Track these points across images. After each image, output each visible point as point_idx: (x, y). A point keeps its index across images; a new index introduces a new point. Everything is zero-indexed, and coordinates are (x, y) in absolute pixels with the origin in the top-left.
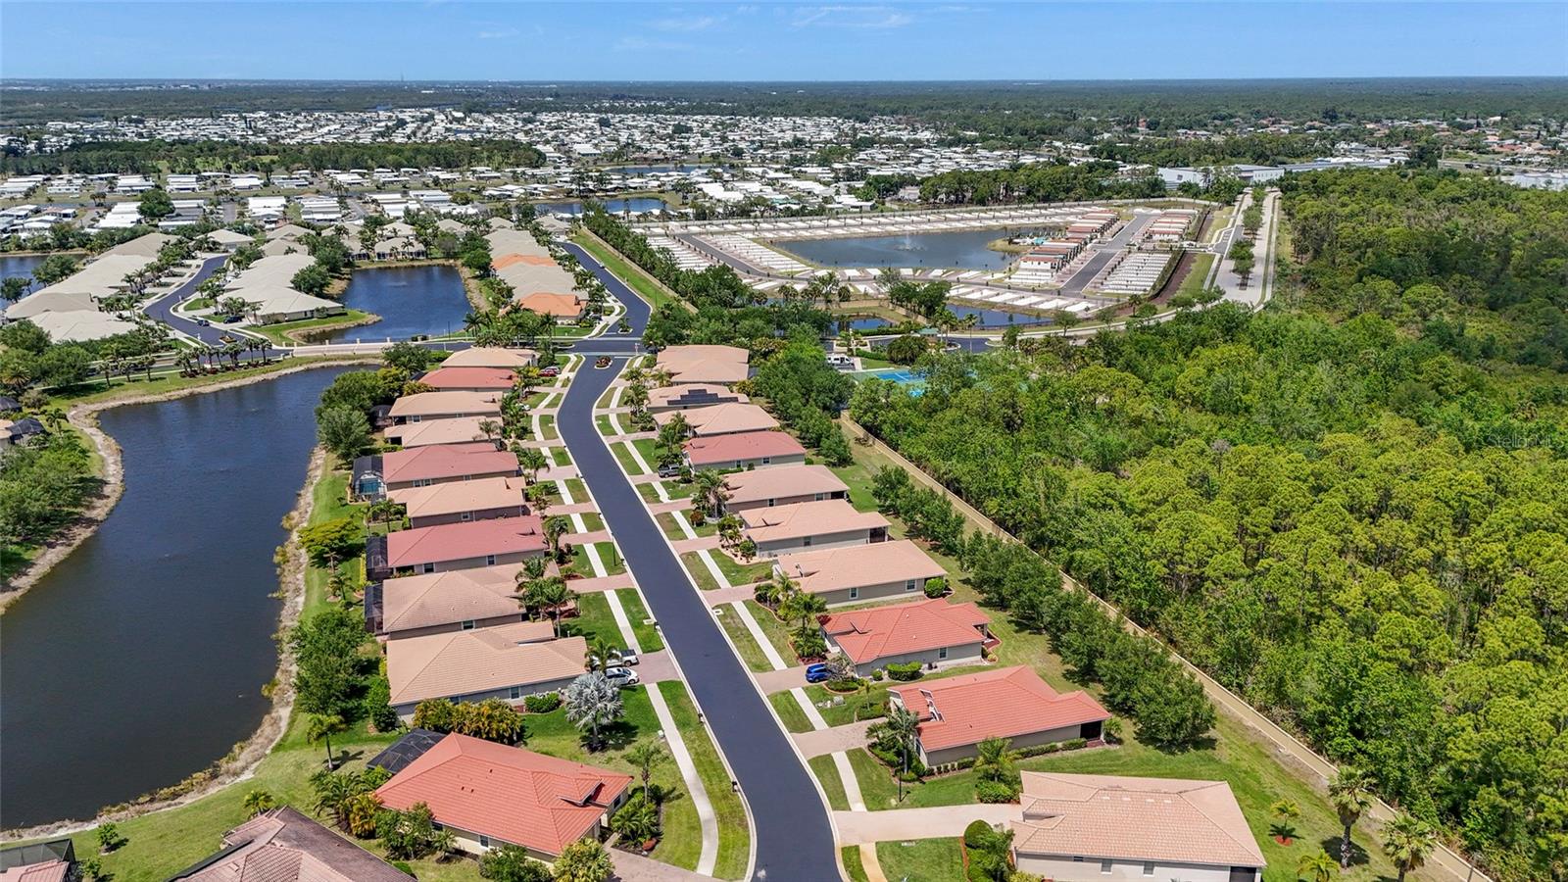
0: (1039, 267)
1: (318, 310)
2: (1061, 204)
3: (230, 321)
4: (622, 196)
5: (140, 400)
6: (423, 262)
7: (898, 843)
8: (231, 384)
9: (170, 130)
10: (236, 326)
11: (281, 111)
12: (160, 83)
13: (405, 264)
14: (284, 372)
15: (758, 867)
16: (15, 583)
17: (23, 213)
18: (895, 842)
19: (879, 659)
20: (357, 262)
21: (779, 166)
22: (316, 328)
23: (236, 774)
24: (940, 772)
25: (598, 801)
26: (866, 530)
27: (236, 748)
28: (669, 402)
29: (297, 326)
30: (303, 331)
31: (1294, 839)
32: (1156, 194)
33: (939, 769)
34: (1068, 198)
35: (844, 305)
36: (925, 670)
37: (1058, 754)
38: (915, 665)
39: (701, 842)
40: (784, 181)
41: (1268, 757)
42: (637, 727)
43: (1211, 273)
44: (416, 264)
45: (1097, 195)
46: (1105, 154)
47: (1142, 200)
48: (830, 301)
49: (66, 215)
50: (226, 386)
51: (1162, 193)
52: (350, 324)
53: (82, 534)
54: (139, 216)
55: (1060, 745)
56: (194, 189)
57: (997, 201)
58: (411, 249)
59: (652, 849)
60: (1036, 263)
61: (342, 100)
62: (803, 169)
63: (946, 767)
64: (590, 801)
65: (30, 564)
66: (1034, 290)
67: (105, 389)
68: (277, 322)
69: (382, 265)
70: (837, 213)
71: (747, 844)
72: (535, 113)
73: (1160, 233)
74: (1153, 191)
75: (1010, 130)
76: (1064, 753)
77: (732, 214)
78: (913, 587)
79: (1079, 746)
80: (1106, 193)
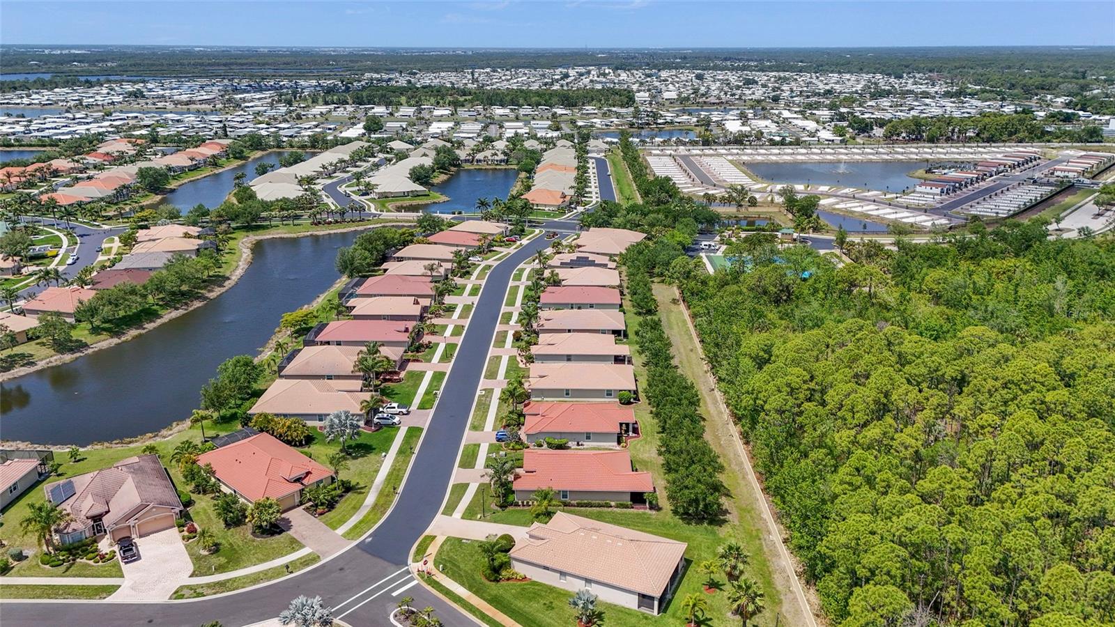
0: (931, 191)
1: (412, 191)
2: (1002, 144)
3: (362, 195)
4: (667, 127)
5: (283, 236)
6: (503, 166)
7: (460, 540)
8: (335, 231)
9: (426, 79)
10: (363, 198)
11: (499, 68)
12: (445, 50)
13: (491, 167)
14: (369, 227)
15: (369, 536)
16: (146, 326)
17: (307, 127)
18: (458, 539)
19: (540, 433)
20: (464, 165)
21: (798, 109)
22: (407, 203)
23: (165, 437)
24: (523, 506)
25: (303, 482)
26: (611, 356)
27: (174, 424)
28: (562, 263)
29: (398, 200)
30: (399, 204)
31: (718, 590)
32: (1093, 140)
33: (523, 503)
34: (1010, 141)
35: (751, 209)
36: (572, 444)
37: (610, 509)
38: (564, 441)
39: (351, 516)
40: (790, 120)
41: (760, 539)
42: (375, 449)
43: (1080, 204)
44: (498, 167)
45: (1039, 138)
46: (1079, 106)
47: (1078, 144)
48: (741, 206)
49: (330, 129)
50: (332, 232)
51: (1100, 138)
52: (429, 202)
53: (197, 304)
54: (364, 131)
55: (613, 504)
56: (409, 116)
57: (948, 140)
58: (496, 158)
59: (321, 514)
60: (929, 188)
61: (543, 61)
62: (814, 112)
63: (528, 503)
64: (298, 480)
65: (160, 317)
66: (907, 208)
67: (268, 228)
68: (387, 197)
69: (477, 167)
70: (810, 144)
71: (375, 523)
72: (659, 70)
73: (1062, 171)
74: (1092, 137)
75: (1013, 85)
76: (615, 509)
77: (729, 143)
78: (611, 395)
79: (627, 507)
80: (1047, 138)
